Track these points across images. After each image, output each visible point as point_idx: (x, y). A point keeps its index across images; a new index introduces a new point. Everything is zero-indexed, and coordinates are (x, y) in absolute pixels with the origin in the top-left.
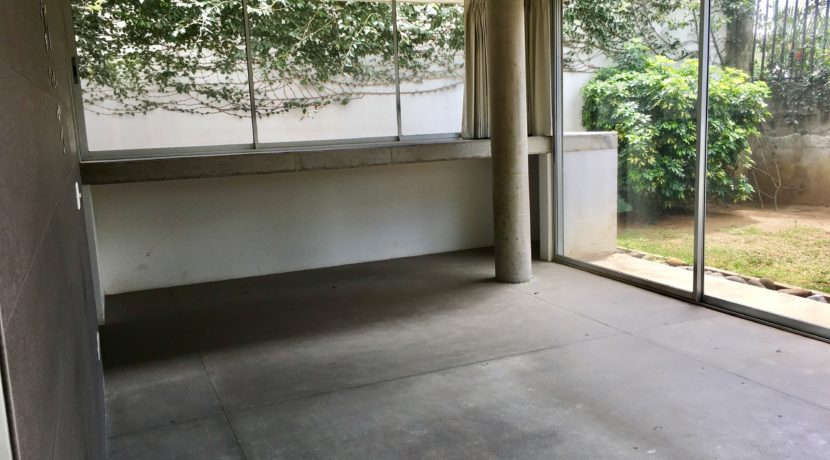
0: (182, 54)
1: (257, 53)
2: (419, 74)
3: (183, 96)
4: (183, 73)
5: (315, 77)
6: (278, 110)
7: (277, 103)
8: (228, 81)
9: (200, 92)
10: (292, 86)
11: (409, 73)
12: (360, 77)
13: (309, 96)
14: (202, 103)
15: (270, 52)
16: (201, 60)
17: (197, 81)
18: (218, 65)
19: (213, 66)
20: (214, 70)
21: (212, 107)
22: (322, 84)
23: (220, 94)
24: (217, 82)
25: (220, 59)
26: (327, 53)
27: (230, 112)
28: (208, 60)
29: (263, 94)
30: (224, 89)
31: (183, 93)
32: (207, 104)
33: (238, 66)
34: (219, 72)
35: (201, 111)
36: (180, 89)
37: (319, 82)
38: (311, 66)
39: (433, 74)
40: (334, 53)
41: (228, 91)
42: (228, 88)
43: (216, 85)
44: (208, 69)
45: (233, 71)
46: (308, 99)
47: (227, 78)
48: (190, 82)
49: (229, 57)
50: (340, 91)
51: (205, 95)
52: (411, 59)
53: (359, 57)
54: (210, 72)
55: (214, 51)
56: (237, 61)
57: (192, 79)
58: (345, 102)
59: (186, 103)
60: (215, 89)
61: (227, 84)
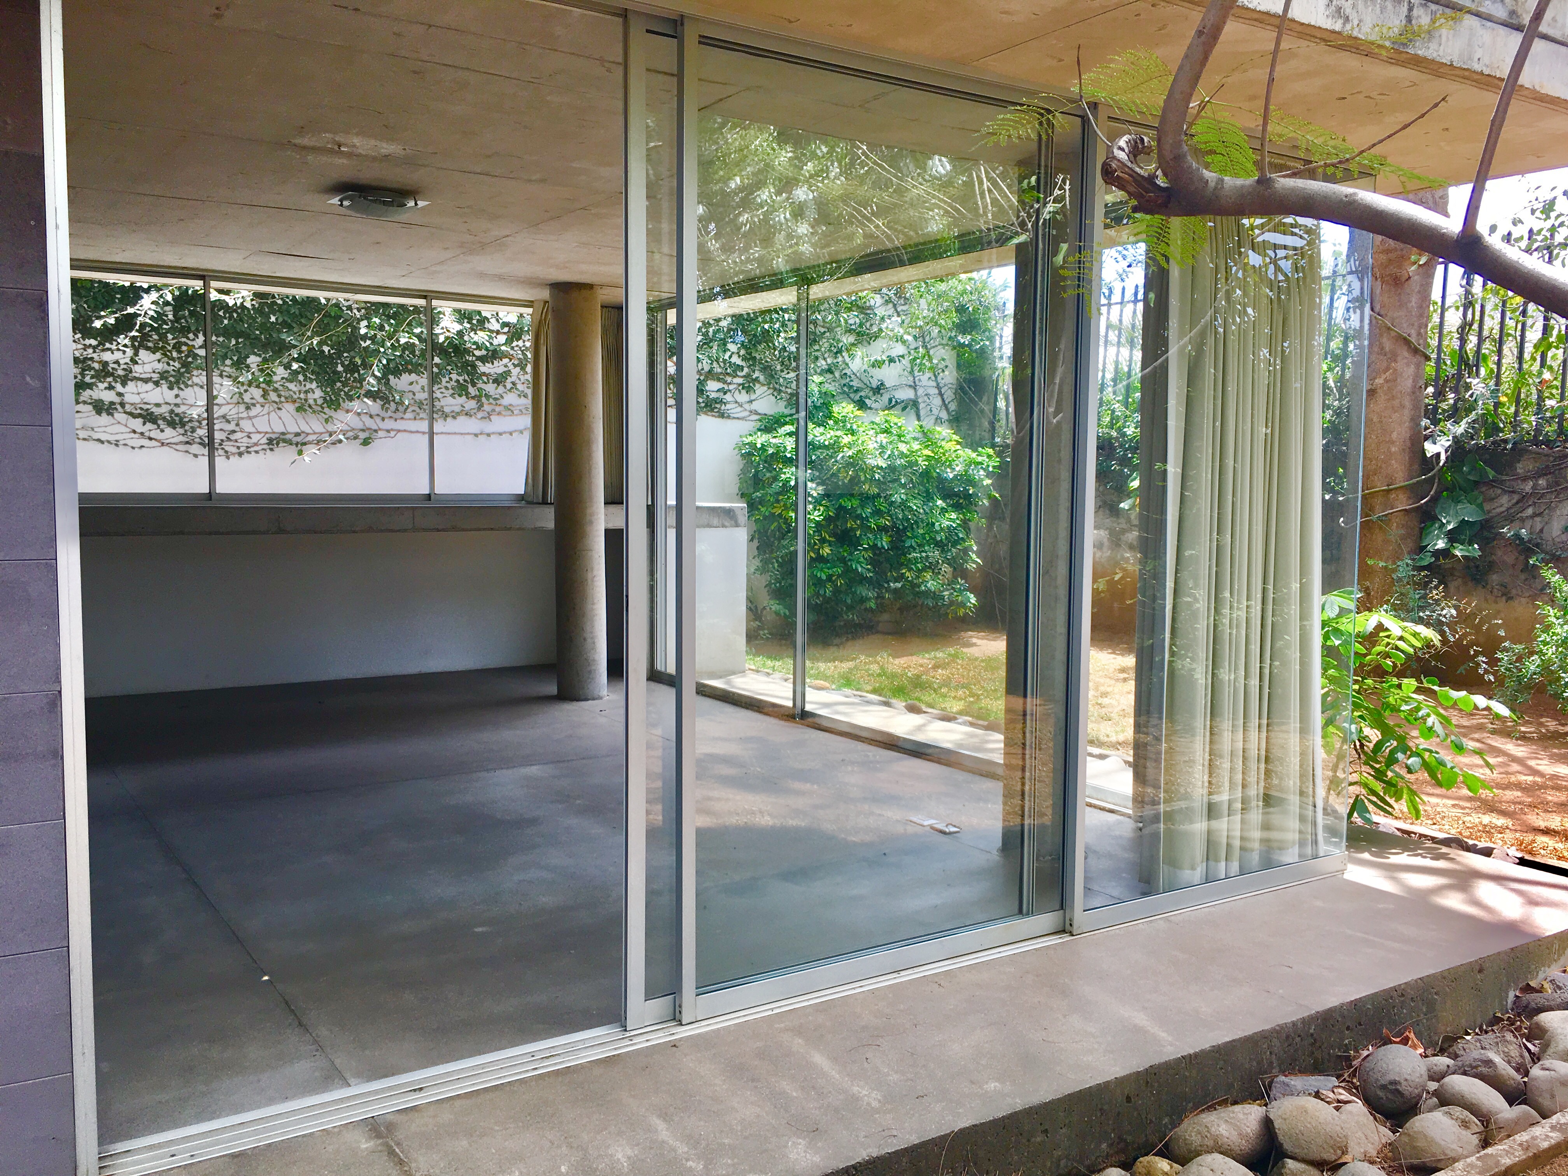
0: (107, 357)
1: (228, 362)
2: (487, 408)
3: (104, 419)
4: (106, 385)
5: (320, 402)
6: (256, 448)
7: (255, 438)
8: (178, 401)
9: (131, 414)
10: (282, 413)
11: (472, 404)
12: (393, 406)
13: (308, 430)
14: (134, 432)
15: (249, 361)
16: (137, 368)
17: (128, 398)
18: (164, 375)
19: (156, 377)
20: (157, 384)
21: (150, 439)
22: (330, 412)
23: (164, 419)
24: (162, 401)
25: (166, 368)
26: (340, 368)
27: (178, 447)
28: (148, 368)
29: (233, 423)
30: (172, 412)
31: (104, 415)
32: (142, 434)
33: (195, 380)
34: (165, 386)
35: (131, 443)
36: (99, 407)
37: (326, 410)
38: (314, 385)
39: (509, 408)
40: (352, 368)
41: (177, 415)
42: (177, 410)
43: (158, 405)
44: (146, 381)
45: (187, 386)
46: (308, 434)
47: (177, 396)
48: (117, 400)
49: (183, 366)
50: (360, 425)
51: (140, 421)
52: (474, 385)
53: (391, 377)
54: (150, 386)
55: (158, 355)
56: (195, 373)
57: (120, 394)
58: (366, 442)
59: (108, 429)
60: (156, 411)
61: (177, 405)
